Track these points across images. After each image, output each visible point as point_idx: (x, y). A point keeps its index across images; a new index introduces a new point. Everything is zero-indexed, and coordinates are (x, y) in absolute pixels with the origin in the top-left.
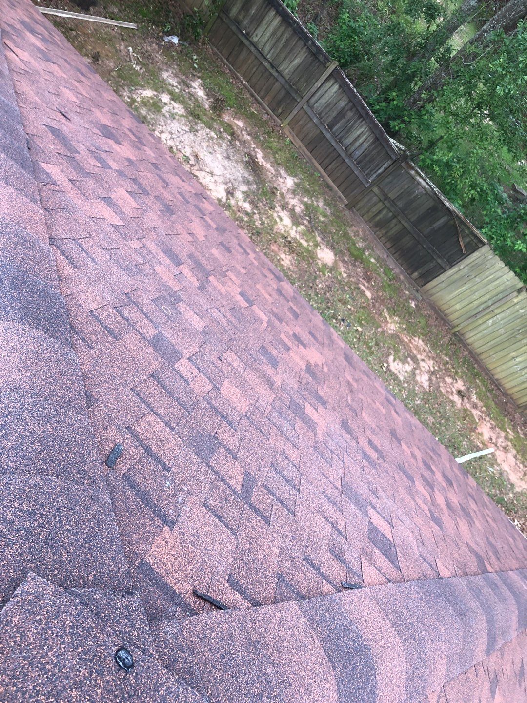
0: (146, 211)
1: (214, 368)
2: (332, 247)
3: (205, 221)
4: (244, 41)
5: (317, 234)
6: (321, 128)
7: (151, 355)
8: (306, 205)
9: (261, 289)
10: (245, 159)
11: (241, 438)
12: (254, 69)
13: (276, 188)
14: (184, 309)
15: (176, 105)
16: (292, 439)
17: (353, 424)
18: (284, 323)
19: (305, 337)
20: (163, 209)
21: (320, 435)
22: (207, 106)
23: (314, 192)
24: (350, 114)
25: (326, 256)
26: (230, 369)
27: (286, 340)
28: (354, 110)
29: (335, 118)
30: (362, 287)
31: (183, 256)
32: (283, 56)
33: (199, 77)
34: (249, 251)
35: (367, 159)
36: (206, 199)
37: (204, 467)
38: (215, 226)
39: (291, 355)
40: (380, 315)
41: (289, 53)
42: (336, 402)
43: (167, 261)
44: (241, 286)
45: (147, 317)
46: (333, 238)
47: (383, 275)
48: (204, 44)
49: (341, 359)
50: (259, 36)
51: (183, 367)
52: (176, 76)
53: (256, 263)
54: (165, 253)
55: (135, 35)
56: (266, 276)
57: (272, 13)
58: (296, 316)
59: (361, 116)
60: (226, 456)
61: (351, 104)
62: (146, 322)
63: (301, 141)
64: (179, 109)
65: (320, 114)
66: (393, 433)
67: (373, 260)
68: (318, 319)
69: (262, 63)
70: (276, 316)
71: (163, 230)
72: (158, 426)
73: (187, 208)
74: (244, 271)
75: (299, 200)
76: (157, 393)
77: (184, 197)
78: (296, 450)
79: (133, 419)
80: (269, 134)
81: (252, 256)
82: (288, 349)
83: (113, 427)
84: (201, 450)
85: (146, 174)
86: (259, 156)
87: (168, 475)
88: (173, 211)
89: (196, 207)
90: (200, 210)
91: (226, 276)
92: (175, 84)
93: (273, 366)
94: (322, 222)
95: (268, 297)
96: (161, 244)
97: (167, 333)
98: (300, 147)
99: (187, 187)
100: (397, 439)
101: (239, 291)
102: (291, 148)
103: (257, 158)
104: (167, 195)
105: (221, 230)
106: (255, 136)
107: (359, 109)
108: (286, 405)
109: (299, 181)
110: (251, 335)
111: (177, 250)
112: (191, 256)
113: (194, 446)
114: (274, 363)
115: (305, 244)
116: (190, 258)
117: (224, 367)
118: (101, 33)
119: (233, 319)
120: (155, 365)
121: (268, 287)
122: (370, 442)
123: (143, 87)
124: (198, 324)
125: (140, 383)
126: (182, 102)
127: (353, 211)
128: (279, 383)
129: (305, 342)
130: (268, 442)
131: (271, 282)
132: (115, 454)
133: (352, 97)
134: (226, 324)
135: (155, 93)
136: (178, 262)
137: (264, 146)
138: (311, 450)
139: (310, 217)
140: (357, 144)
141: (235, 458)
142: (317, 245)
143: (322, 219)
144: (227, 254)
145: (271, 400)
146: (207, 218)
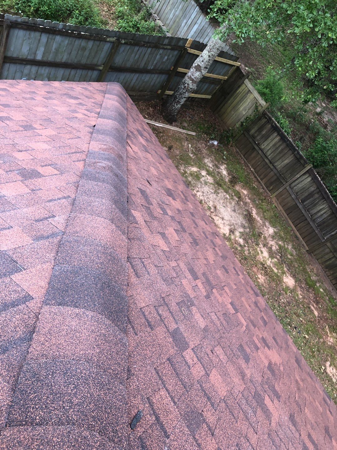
0: (182, 242)
1: (207, 359)
2: (294, 276)
3: (215, 250)
4: (256, 147)
5: (285, 266)
6: (297, 201)
7: (170, 343)
8: (280, 246)
9: (244, 301)
10: (245, 213)
11: (219, 419)
12: (259, 163)
13: (261, 233)
14: (194, 311)
15: (209, 178)
16: (254, 425)
17: (298, 419)
18: (257, 328)
19: (270, 341)
20: (192, 241)
21: (273, 424)
22: (227, 180)
23: (286, 239)
24: (317, 196)
25: (289, 281)
26: (217, 360)
27: (257, 341)
28: (320, 193)
29: (307, 196)
30: (312, 307)
31: (200, 274)
32: (278, 157)
33: (225, 164)
34: (239, 273)
35: (325, 224)
36: (218, 236)
37: (191, 439)
38: (221, 254)
39: (259, 354)
40: (323, 329)
41: (282, 157)
42: (287, 397)
43: (190, 277)
44: (231, 298)
45: (172, 315)
46: (295, 271)
47: (328, 302)
48: (232, 146)
49: (293, 361)
50: (265, 146)
51: (189, 355)
52: (212, 161)
53: (243, 282)
54: (189, 271)
55: (194, 138)
56: (248, 292)
57: (275, 134)
58: (265, 323)
59: (324, 198)
60: (207, 432)
61: (318, 190)
62: (171, 318)
63: (282, 207)
64: (210, 179)
65: (297, 193)
66: (327, 430)
67: (321, 290)
68: (279, 327)
69: (264, 160)
70: (252, 322)
71: (190, 256)
72: (166, 400)
73: (206, 241)
74: (235, 287)
75: (276, 242)
76: (169, 374)
77: (205, 235)
78: (255, 434)
79: (152, 391)
80: (262, 200)
81: (241, 276)
82: (257, 349)
83: (139, 396)
84: (191, 424)
85: (186, 219)
86: (254, 212)
87: (167, 441)
88: (198, 243)
89: (212, 241)
90: (213, 243)
91: (224, 289)
92: (211, 166)
93: (245, 362)
94: (289, 259)
95: (248, 307)
96: (188, 264)
97: (182, 328)
98: (281, 210)
99: (208, 229)
100: (329, 435)
101: (230, 301)
102: (275, 211)
103: (252, 213)
104: (196, 233)
105: (224, 257)
106: (253, 201)
107: (323, 193)
108: (252, 395)
109: (278, 231)
110: (234, 335)
111: (196, 269)
112: (204, 274)
113: (187, 419)
114: (247, 360)
115: (276, 271)
116: (203, 275)
117: (214, 358)
118: (176, 136)
119: (224, 322)
120: (172, 351)
121: (249, 300)
122: (309, 436)
123: (192, 166)
124: (202, 323)
125: (161, 364)
126: (213, 176)
127: (311, 255)
128: (249, 375)
129: (270, 345)
130: (236, 425)
131: (251, 296)
132: (137, 419)
133: (319, 186)
134: (219, 325)
135: (199, 170)
136: (196, 278)
137: (258, 207)
138: (266, 437)
139: (282, 255)
140: (319, 214)
141: (213, 435)
142: (284, 273)
143: (289, 257)
144: (226, 274)
145: (242, 389)
146: (217, 249)
